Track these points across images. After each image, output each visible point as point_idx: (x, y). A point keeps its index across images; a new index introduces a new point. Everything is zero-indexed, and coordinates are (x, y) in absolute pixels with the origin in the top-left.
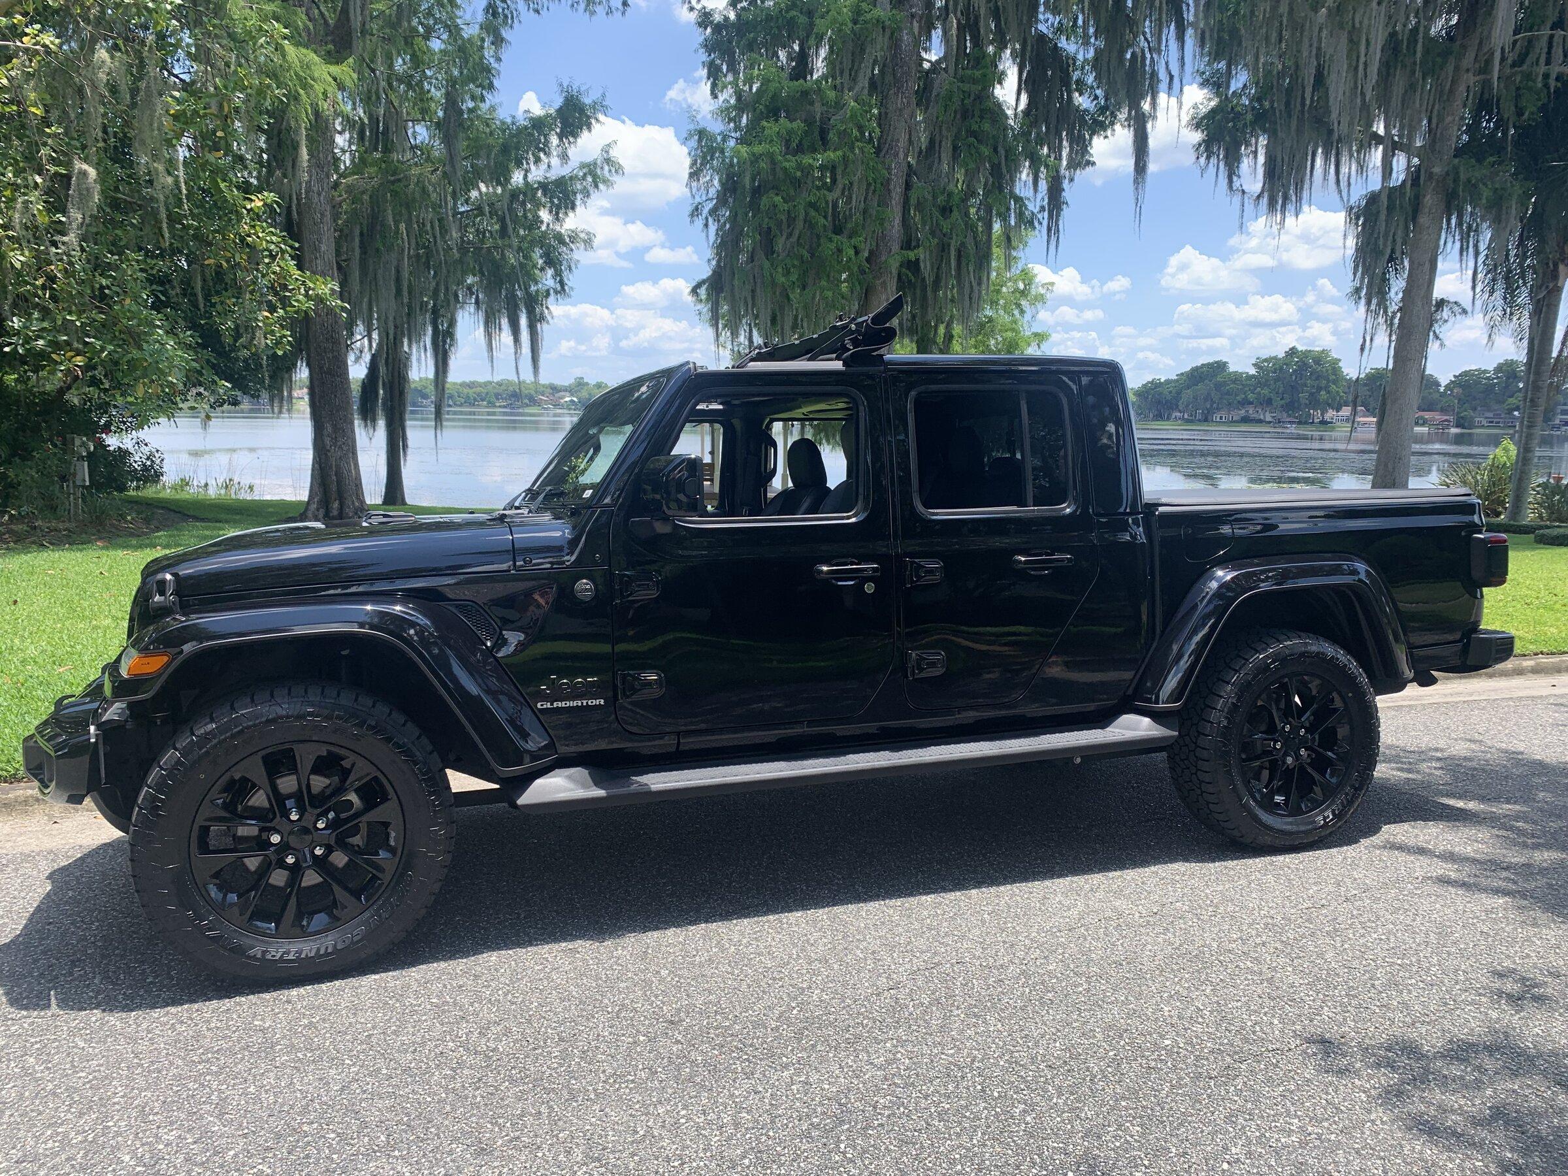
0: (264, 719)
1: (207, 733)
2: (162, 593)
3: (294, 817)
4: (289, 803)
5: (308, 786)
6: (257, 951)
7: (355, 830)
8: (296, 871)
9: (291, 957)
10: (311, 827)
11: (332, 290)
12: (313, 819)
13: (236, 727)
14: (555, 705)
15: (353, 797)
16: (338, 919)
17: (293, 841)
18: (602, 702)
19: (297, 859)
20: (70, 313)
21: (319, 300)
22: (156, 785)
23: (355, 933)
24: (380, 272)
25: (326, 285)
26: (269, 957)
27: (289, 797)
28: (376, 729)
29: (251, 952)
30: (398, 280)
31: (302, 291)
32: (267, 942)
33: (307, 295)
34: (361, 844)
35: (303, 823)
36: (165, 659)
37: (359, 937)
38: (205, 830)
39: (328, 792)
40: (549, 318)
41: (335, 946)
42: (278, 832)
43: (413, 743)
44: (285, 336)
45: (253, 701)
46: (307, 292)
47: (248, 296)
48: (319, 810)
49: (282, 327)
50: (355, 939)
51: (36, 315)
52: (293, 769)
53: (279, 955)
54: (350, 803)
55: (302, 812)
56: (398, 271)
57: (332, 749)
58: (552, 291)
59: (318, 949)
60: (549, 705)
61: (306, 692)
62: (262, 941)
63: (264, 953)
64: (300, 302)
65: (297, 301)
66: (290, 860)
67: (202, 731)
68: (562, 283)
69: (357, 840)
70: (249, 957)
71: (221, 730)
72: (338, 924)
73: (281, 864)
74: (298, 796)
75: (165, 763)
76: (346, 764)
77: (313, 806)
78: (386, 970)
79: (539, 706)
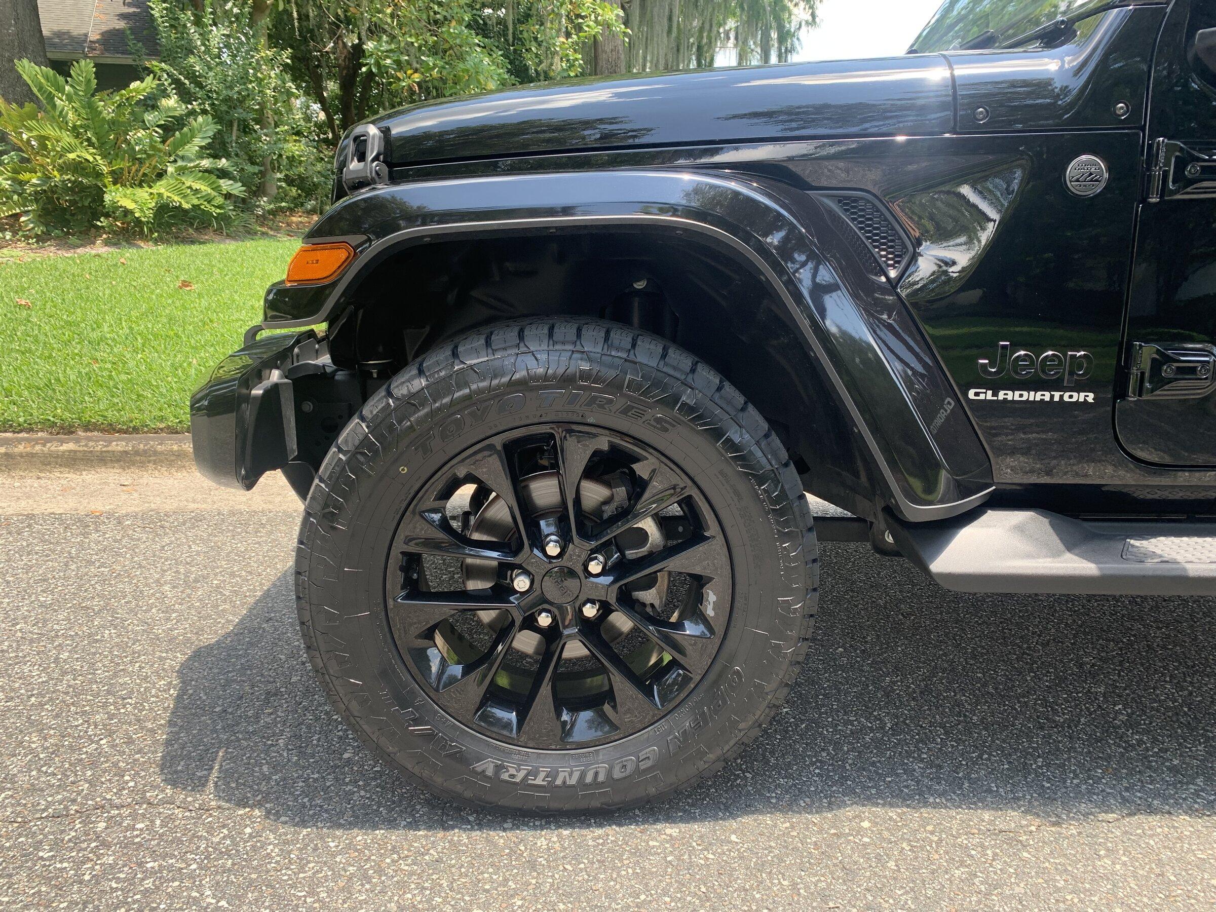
0: (505, 379)
1: (413, 395)
2: (362, 157)
3: (553, 549)
4: (546, 527)
5: (577, 500)
6: (488, 766)
7: (649, 582)
8: (552, 635)
9: (539, 781)
10: (579, 569)
11: (617, 15)
12: (584, 556)
13: (459, 388)
14: (1001, 395)
15: (648, 525)
16: (614, 727)
17: (551, 590)
18: (1091, 397)
19: (554, 619)
20: (411, 36)
21: (607, 25)
22: (330, 477)
23: (642, 755)
24: (656, 10)
25: (612, 11)
26: (505, 776)
27: (546, 513)
28: (694, 413)
29: (479, 766)
30: (670, 19)
31: (593, 17)
32: (503, 751)
33: (596, 21)
34: (657, 603)
35: (565, 562)
36: (342, 255)
37: (649, 763)
38: (412, 562)
39: (609, 510)
40: (799, 48)
41: (609, 772)
42: (527, 573)
43: (758, 443)
44: (577, 59)
45: (488, 343)
46: (596, 18)
47: (549, 25)
48: (594, 544)
49: (575, 51)
50: (643, 766)
51: (385, 38)
52: (554, 468)
53: (520, 776)
54: (643, 535)
55: (565, 540)
56: (671, 11)
57: (617, 441)
58: (803, 23)
59: (583, 775)
60: (989, 395)
61: (579, 335)
62: (497, 748)
63: (499, 768)
64: (591, 28)
65: (588, 26)
66: (544, 620)
67: (404, 391)
68: (813, 15)
69: (649, 596)
70: (474, 773)
71: (438, 389)
72: (614, 735)
73: (530, 623)
74: (560, 515)
75: (346, 441)
76: (641, 469)
77: (585, 535)
78: (689, 817)
79: (971, 394)
